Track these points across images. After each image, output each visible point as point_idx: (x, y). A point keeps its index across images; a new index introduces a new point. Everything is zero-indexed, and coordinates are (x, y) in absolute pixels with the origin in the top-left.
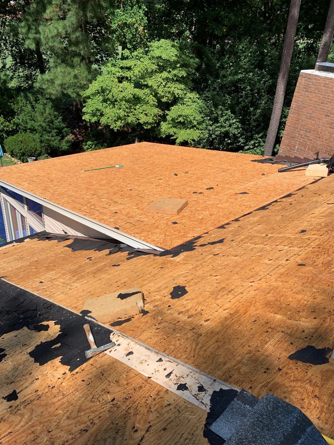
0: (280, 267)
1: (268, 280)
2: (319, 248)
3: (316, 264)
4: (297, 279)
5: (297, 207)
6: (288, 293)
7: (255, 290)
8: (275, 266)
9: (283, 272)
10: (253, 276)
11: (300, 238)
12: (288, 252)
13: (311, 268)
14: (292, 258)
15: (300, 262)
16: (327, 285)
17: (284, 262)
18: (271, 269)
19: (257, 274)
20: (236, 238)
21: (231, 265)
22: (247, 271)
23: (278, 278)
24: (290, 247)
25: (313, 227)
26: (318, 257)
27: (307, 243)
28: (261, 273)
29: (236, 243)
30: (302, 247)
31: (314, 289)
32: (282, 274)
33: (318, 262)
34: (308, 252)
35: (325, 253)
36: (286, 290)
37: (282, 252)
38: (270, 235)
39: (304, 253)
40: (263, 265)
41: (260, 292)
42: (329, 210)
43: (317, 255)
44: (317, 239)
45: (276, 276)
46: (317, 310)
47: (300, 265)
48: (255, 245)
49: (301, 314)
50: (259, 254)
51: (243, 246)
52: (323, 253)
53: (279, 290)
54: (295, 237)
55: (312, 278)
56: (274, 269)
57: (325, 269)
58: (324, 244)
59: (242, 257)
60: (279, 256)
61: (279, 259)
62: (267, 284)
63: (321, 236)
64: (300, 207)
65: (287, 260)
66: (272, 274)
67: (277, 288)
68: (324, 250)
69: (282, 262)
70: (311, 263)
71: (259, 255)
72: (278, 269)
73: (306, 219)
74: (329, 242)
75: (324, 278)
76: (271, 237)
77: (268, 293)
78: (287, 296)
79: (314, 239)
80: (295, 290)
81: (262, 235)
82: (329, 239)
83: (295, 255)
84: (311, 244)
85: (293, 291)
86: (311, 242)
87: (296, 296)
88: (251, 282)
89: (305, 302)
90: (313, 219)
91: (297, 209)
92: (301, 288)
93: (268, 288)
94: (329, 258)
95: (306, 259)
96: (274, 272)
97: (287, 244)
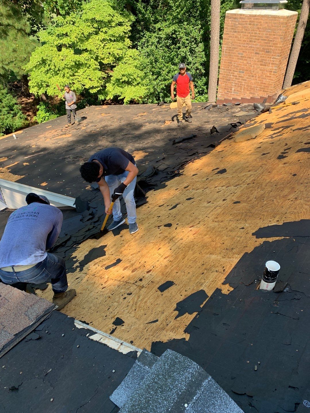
0: (218, 208)
1: (206, 223)
2: (253, 183)
3: (250, 199)
4: (232, 218)
5: (236, 147)
6: (223, 232)
7: (194, 234)
8: (213, 208)
9: (220, 212)
10: (193, 221)
11: (237, 176)
12: (225, 192)
13: (245, 204)
14: (229, 197)
15: (236, 200)
16: (259, 218)
17: (221, 202)
18: (209, 211)
19: (196, 218)
20: (180, 187)
21: (174, 213)
22: (188, 217)
23: (215, 218)
24: (227, 187)
25: (249, 164)
26: (252, 193)
27: (243, 180)
28: (200, 217)
29: (179, 192)
30: (239, 185)
31: (247, 225)
32: (219, 214)
33: (252, 197)
34: (243, 189)
35: (258, 188)
36: (222, 230)
37: (220, 193)
38: (210, 178)
39: (240, 190)
40: (202, 208)
41: (198, 235)
42: (264, 145)
43: (252, 190)
44: (252, 175)
45: (213, 217)
46: (249, 245)
47: (235, 203)
48: (196, 190)
49: (234, 250)
50: (199, 198)
51: (186, 193)
52: (257, 187)
53: (215, 230)
54: (232, 176)
55: (245, 214)
56: (212, 211)
57: (258, 203)
58: (258, 179)
59: (184, 204)
60: (217, 197)
61: (217, 200)
62: (205, 226)
63: (256, 171)
64: (239, 147)
65: (224, 200)
66: (210, 216)
67: (214, 228)
68: (258, 185)
69: (219, 203)
70: (245, 199)
71: (199, 200)
72: (215, 210)
73: (243, 157)
74: (263, 176)
75: (257, 212)
76: (211, 180)
77: (205, 235)
78: (222, 235)
79: (249, 175)
80: (229, 228)
81: (203, 180)
82: (263, 173)
83: (231, 194)
84: (246, 181)
85: (228, 230)
86: (247, 179)
87: (230, 234)
88: (190, 227)
89: (238, 239)
90: (249, 156)
91: (236, 148)
92: (235, 225)
93: (205, 230)
94: (262, 192)
95: (241, 196)
96: (211, 213)
97: (225, 185)
